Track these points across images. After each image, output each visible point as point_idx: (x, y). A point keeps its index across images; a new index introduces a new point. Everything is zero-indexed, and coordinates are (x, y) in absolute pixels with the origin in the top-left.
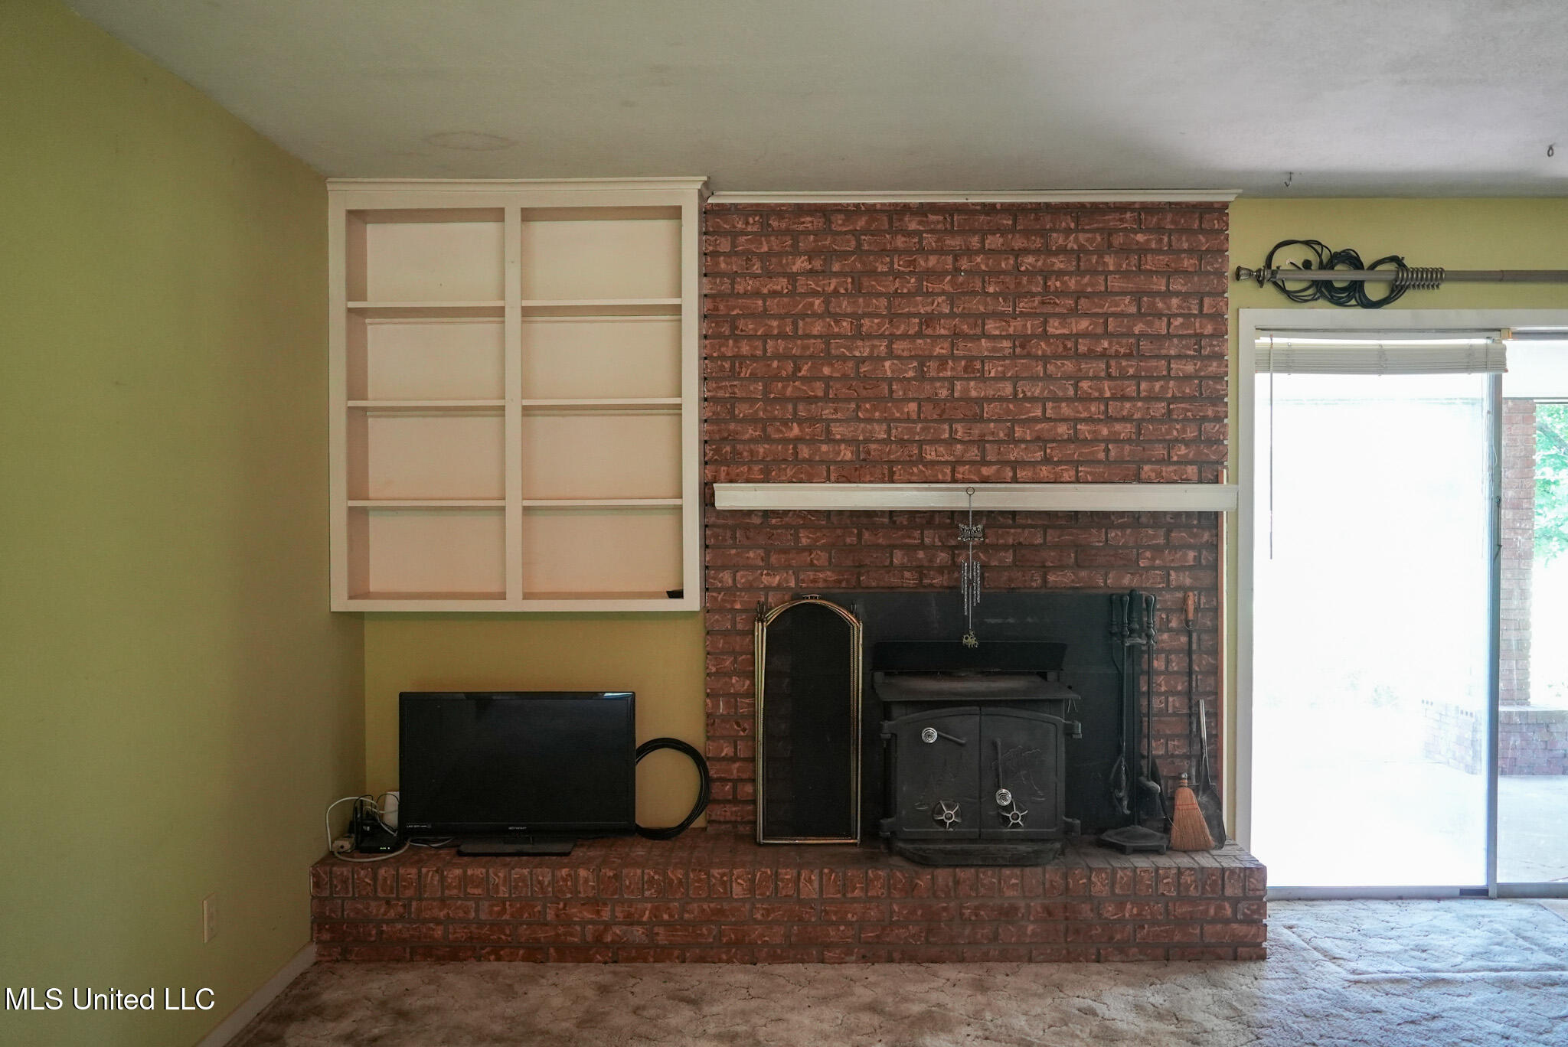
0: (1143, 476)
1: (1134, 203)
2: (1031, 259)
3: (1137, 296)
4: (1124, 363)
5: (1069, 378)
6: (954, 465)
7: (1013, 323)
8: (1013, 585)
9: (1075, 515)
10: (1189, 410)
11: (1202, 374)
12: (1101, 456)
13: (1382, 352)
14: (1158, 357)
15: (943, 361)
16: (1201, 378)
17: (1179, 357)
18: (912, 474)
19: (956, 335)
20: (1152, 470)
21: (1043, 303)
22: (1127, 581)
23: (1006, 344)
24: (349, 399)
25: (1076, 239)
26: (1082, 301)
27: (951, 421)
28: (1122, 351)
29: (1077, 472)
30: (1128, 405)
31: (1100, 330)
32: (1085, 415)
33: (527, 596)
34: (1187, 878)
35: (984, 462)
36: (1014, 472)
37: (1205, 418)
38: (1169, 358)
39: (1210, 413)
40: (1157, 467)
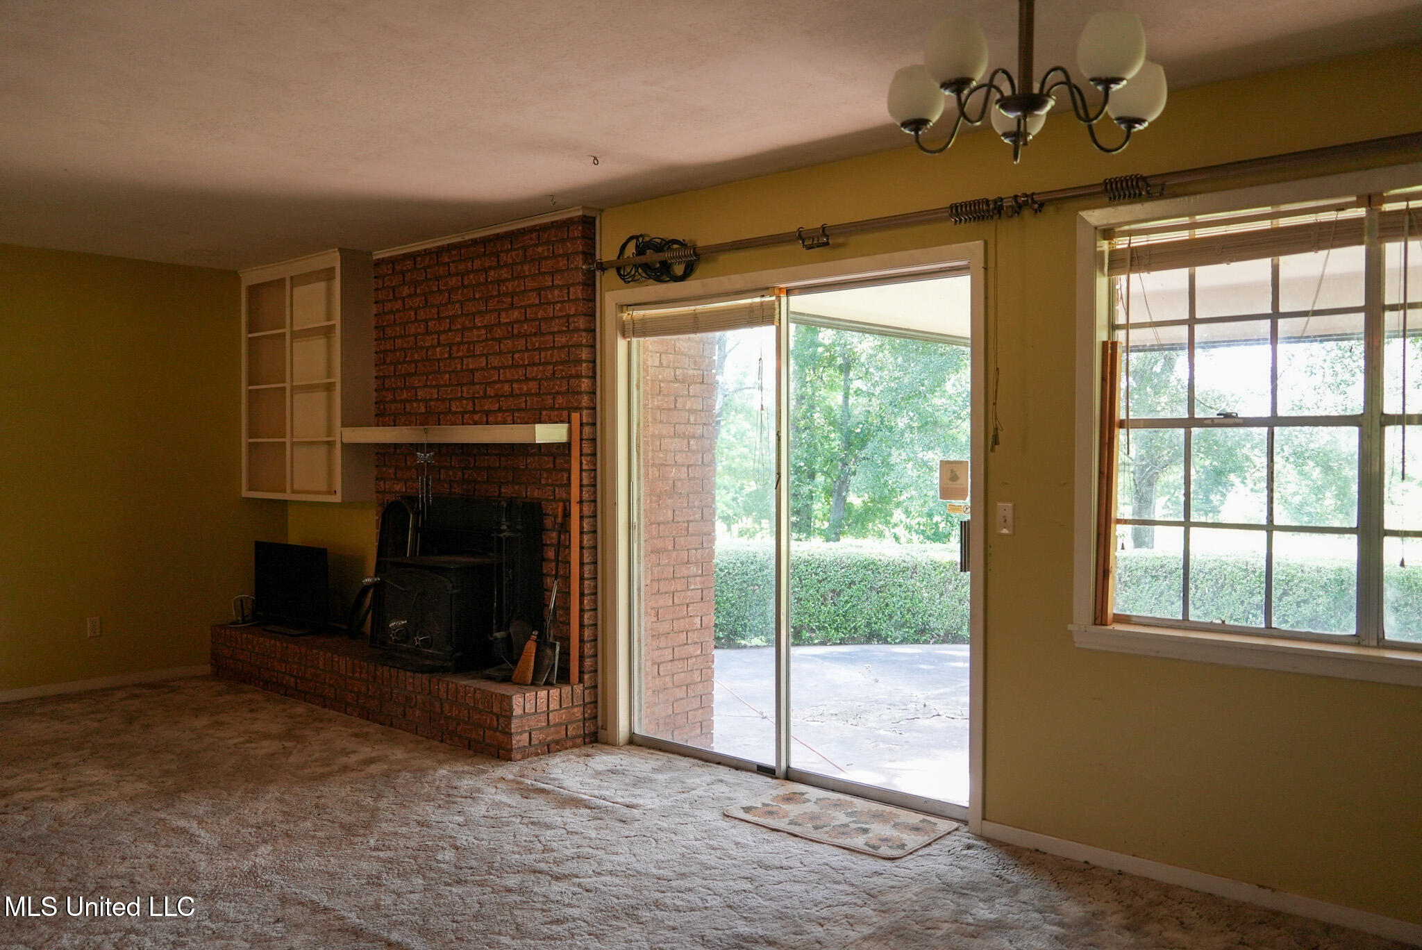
0: (542, 419)
1: (536, 225)
2: (492, 273)
3: (539, 290)
4: (534, 340)
5: (509, 352)
6: (463, 413)
7: (487, 317)
8: (488, 494)
9: (512, 447)
10: (563, 371)
11: (570, 344)
12: (523, 405)
13: (695, 316)
14: (549, 333)
15: (459, 344)
16: (569, 347)
17: (560, 332)
18: (447, 421)
19: (464, 329)
20: (547, 415)
21: (498, 302)
22: (536, 493)
23: (483, 332)
24: (249, 385)
25: (512, 257)
26: (516, 299)
27: (461, 385)
28: (533, 330)
29: (513, 417)
30: (535, 369)
31: (523, 318)
32: (516, 377)
33: (293, 492)
34: (478, 696)
35: (474, 412)
36: (487, 418)
37: (571, 376)
38: (553, 333)
39: (573, 372)
40: (549, 412)
